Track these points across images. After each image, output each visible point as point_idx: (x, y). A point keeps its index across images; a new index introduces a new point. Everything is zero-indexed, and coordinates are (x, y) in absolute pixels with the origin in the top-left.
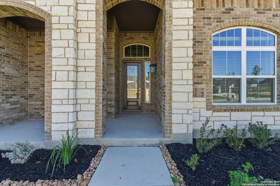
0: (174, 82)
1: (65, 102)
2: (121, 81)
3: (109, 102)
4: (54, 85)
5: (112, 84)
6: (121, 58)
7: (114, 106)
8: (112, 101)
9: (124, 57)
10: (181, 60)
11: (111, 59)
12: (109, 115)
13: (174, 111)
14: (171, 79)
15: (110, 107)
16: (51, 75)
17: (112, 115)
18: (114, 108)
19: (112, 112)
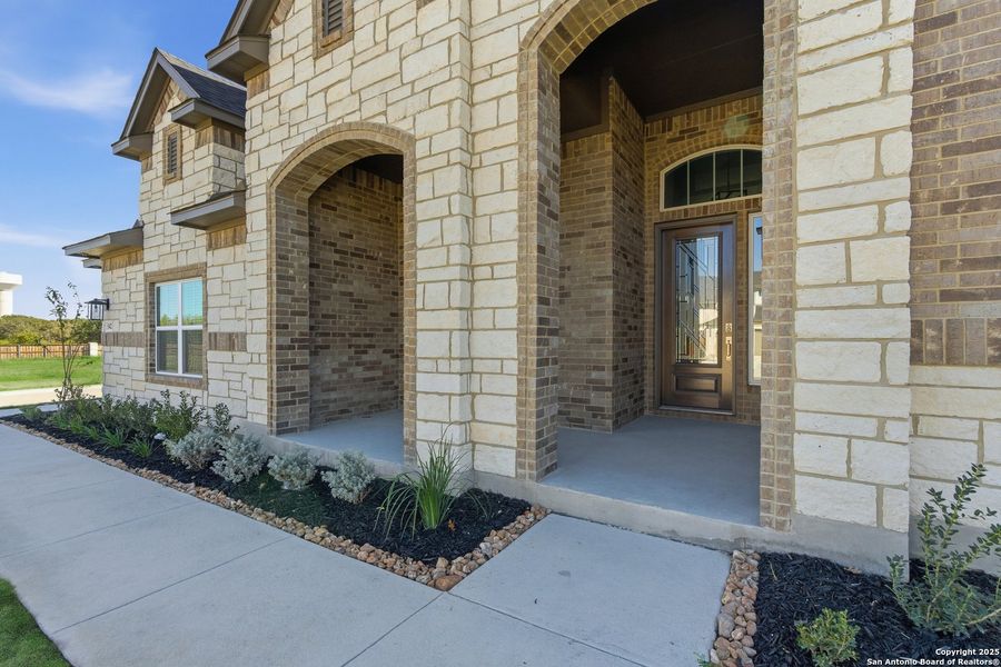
0: (802, 298)
1: (443, 366)
2: (649, 300)
3: (594, 375)
4: (423, 320)
5: (603, 313)
6: (650, 214)
7: (608, 389)
8: (603, 369)
9: (662, 209)
10: (844, 195)
11: (601, 224)
12: (595, 416)
13: (801, 421)
14: (792, 286)
15: (596, 389)
16: (414, 294)
17: (603, 417)
18: (610, 394)
19: (602, 409)
